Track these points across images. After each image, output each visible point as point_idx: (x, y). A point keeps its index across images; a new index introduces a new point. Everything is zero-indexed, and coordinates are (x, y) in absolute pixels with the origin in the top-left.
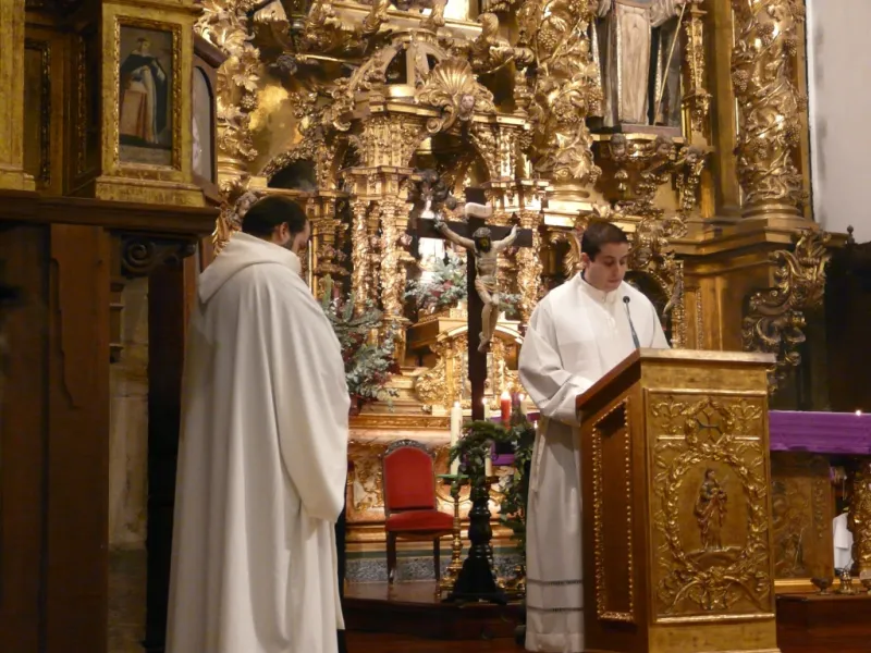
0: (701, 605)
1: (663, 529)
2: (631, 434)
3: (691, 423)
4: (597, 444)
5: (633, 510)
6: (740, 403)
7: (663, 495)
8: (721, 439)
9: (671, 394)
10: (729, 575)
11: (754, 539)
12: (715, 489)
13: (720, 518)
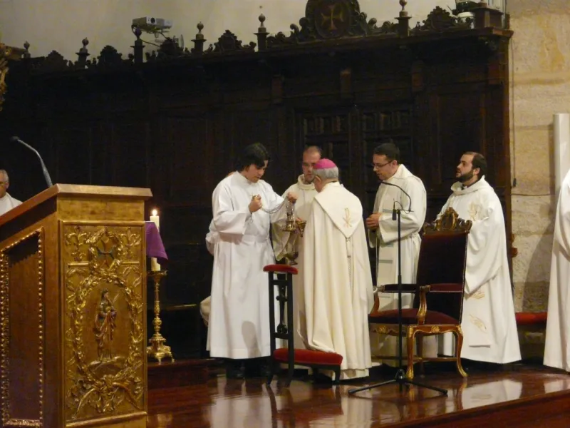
0: (97, 409)
1: (70, 345)
2: (44, 261)
3: (93, 250)
4: (5, 268)
5: (44, 329)
6: (126, 232)
7: (71, 314)
8: (113, 264)
9: (79, 225)
10: (116, 381)
11: (134, 349)
12: (108, 308)
13: (111, 333)
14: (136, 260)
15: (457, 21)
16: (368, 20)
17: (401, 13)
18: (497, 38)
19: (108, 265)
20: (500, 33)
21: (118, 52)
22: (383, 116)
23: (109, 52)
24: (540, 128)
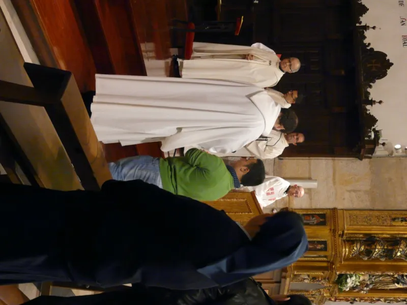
15: (369, 130)
16: (371, 84)
17: (375, 101)
18: (359, 152)
20: (362, 153)
24: (310, 173)
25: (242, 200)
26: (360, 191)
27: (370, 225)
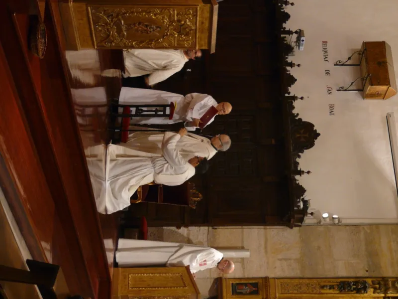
0: (98, 23)
3: (183, 22)
6: (192, 40)
7: (148, 11)
8: (175, 33)
9: (196, 16)
10: (113, 33)
11: (130, 42)
12: (152, 30)
13: (138, 31)
14: (177, 44)
15: (298, 200)
16: (300, 154)
17: (303, 172)
18: (290, 221)
19: (175, 30)
20: (292, 222)
21: (287, 22)
22: (250, 160)
23: (287, 17)
24: (243, 242)
25: (177, 275)
26: (290, 259)
27: (301, 293)
